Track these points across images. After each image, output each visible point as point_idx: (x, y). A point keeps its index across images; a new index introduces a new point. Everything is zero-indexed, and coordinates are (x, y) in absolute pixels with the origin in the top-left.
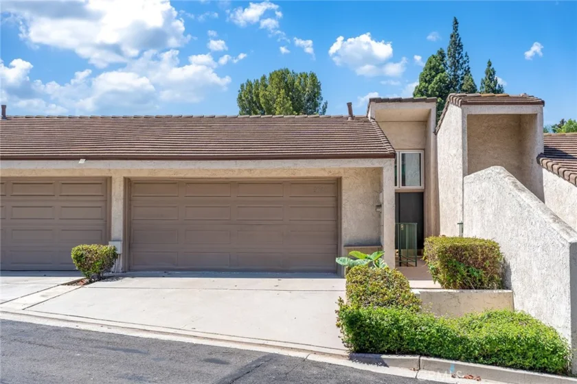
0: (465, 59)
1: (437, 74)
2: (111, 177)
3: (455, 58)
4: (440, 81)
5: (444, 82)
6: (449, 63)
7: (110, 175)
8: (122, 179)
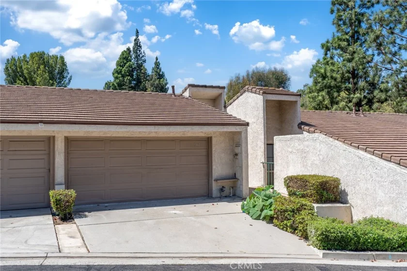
0: (143, 54)
1: (127, 62)
2: (54, 137)
3: (137, 53)
4: (129, 67)
5: (132, 67)
6: (133, 56)
7: (53, 135)
8: (63, 138)
